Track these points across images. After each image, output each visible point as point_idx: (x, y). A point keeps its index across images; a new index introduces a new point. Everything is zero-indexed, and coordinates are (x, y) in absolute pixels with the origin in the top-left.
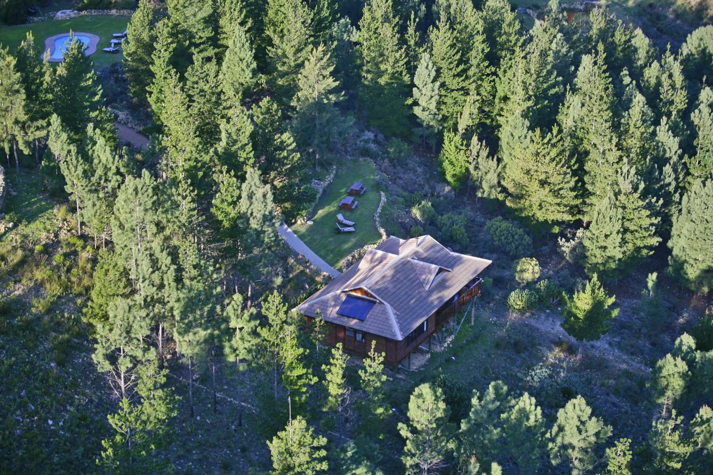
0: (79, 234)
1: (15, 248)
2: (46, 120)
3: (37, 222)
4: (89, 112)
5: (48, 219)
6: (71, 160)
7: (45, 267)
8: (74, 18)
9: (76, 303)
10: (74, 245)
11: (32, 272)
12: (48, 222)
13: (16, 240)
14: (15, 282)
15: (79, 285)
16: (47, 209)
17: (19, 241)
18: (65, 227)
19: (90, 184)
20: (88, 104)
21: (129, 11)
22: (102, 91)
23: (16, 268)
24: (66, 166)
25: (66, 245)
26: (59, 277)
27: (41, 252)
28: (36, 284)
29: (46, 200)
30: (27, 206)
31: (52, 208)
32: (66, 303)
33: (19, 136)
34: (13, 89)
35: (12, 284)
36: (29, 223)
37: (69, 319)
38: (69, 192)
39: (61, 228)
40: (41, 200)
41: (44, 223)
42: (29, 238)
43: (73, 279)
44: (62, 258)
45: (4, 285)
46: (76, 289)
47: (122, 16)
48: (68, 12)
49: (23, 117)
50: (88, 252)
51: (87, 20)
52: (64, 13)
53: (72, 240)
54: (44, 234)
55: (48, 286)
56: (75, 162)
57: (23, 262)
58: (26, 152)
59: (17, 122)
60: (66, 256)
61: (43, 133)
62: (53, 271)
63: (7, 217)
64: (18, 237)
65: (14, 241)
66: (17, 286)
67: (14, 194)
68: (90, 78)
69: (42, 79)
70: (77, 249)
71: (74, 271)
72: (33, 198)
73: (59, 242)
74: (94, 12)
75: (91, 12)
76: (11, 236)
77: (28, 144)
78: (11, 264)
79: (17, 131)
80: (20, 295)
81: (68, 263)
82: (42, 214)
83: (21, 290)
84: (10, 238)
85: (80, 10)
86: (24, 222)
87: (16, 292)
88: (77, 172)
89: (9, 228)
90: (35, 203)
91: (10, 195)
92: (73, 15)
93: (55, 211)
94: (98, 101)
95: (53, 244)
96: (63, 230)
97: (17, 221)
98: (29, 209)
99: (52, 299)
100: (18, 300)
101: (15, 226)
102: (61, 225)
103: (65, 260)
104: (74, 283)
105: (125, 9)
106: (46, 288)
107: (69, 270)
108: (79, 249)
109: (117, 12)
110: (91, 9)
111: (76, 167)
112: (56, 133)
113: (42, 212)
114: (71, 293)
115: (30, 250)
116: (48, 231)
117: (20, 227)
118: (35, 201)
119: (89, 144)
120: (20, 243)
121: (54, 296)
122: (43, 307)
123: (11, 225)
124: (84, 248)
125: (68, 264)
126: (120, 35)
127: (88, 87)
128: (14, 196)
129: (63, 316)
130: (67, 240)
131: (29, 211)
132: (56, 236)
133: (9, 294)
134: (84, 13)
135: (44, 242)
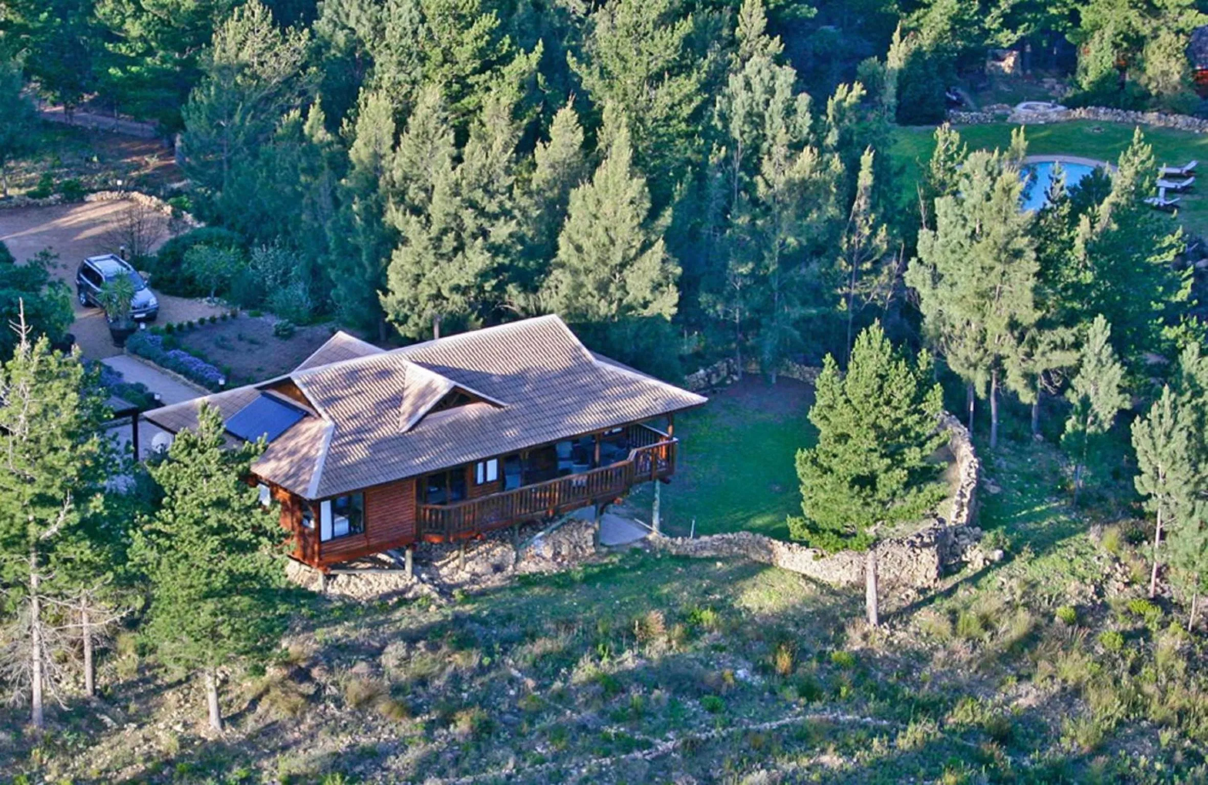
0: (1151, 595)
1: (1011, 606)
2: (1075, 330)
3: (1053, 556)
4: (1162, 326)
5: (1078, 553)
6: (1161, 416)
7: (1082, 656)
8: (1057, 122)
9: (1158, 740)
10: (1141, 616)
11: (1053, 661)
12: (1078, 560)
13: (1011, 588)
14: (1020, 679)
15: (1162, 702)
16: (1073, 532)
17: (1019, 592)
18: (1118, 575)
19: (1196, 479)
20: (1161, 306)
21: (1189, 119)
22: (1192, 280)
23: (1017, 648)
24: (1147, 429)
25: (1124, 613)
26: (1117, 681)
27: (1069, 623)
28: (1064, 689)
29: (1066, 513)
30: (1028, 519)
31: (1085, 530)
32: (1134, 739)
33: (1013, 357)
34: (1010, 247)
35: (1012, 681)
36: (1037, 555)
37: (1149, 770)
38: (1143, 492)
39: (1108, 576)
40: (1056, 511)
41: (1071, 561)
42: (1040, 590)
43: (1149, 689)
44: (1119, 640)
45: (996, 682)
46: (1156, 712)
47: (1172, 129)
48: (1041, 106)
49: (1029, 316)
50: (1174, 634)
51: (1087, 129)
52: (1033, 109)
53: (1138, 606)
54: (1073, 586)
55: (1093, 695)
56: (1168, 421)
57: (1031, 638)
58: (1027, 397)
59: (1013, 325)
60: (1128, 637)
61: (1068, 358)
62: (1102, 664)
63: (989, 536)
64: (1014, 583)
65: (1006, 591)
66: (1024, 687)
67: (994, 490)
68: (1171, 246)
69: (1072, 233)
70: (1150, 626)
71: (1146, 671)
72: (1038, 504)
73: (1105, 606)
74: (1104, 114)
75: (1096, 114)
76: (998, 577)
77: (1030, 378)
78: (1007, 638)
79: (1008, 347)
80: (1030, 708)
81: (1132, 653)
82: (1065, 542)
83: (1031, 696)
84: (996, 584)
85: (1072, 104)
86: (1027, 552)
87: (1021, 701)
88: (1172, 446)
89: (992, 562)
90: (1042, 515)
91: (986, 491)
92: (1054, 117)
93: (1092, 537)
94: (1181, 304)
95: (1093, 609)
96: (1112, 581)
97: (1011, 547)
98: (1032, 525)
99: (1107, 723)
100: (1029, 718)
101: (1007, 558)
102: (1107, 570)
103: (1124, 645)
104: (1151, 697)
105: (1180, 113)
106: (1087, 701)
107: (1134, 670)
108: (1153, 627)
109: (1159, 119)
110: (1098, 105)
111: (1169, 436)
112: (1099, 361)
113: (1063, 537)
114: (1145, 719)
115: (1044, 615)
116: (1083, 579)
117: (1018, 562)
118: (1041, 512)
119: (1186, 390)
120: (1022, 597)
121: (1108, 718)
122: (1087, 741)
123: (997, 555)
124: (1164, 625)
125: (1132, 655)
126: (1177, 171)
127: (1162, 268)
128: (995, 495)
129: (1135, 763)
130: (1124, 604)
131: (1034, 531)
132: (1100, 592)
133: (1007, 702)
134: (1079, 113)
135: (1074, 603)
